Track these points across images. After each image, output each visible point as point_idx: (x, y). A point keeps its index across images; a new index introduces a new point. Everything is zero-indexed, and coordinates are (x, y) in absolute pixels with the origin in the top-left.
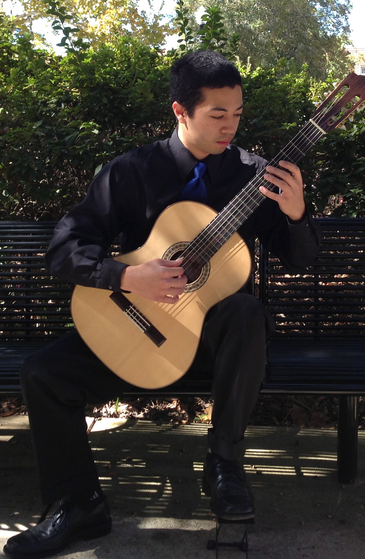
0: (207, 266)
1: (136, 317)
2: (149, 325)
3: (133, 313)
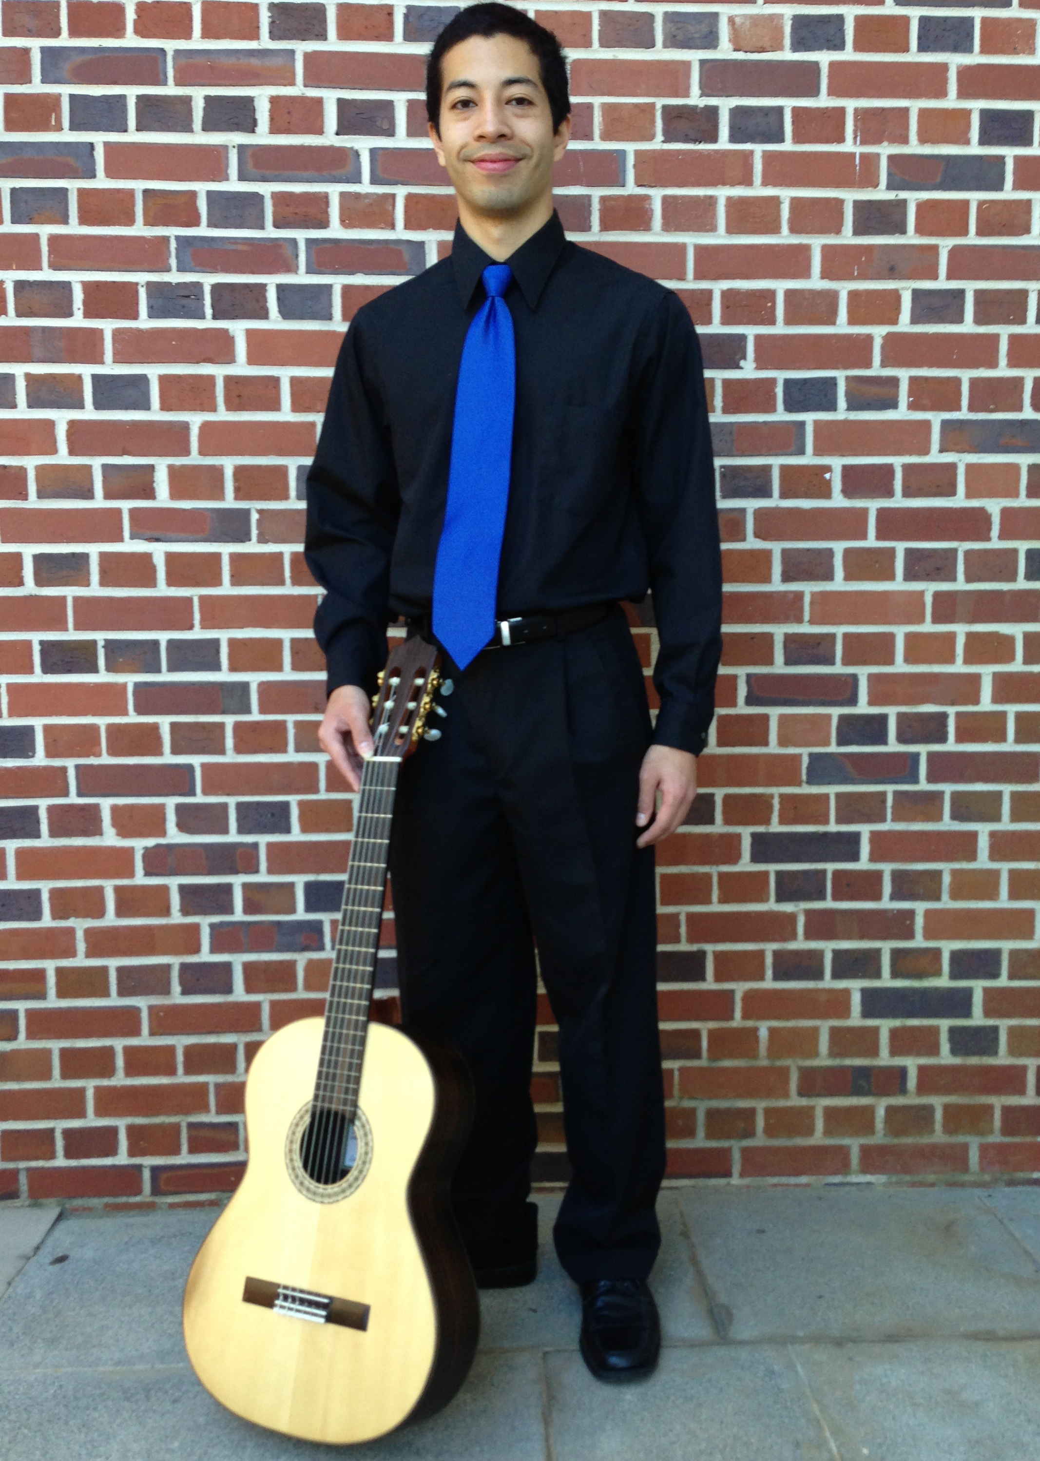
1: (297, 1303)
2: (326, 1301)
3: (290, 1300)
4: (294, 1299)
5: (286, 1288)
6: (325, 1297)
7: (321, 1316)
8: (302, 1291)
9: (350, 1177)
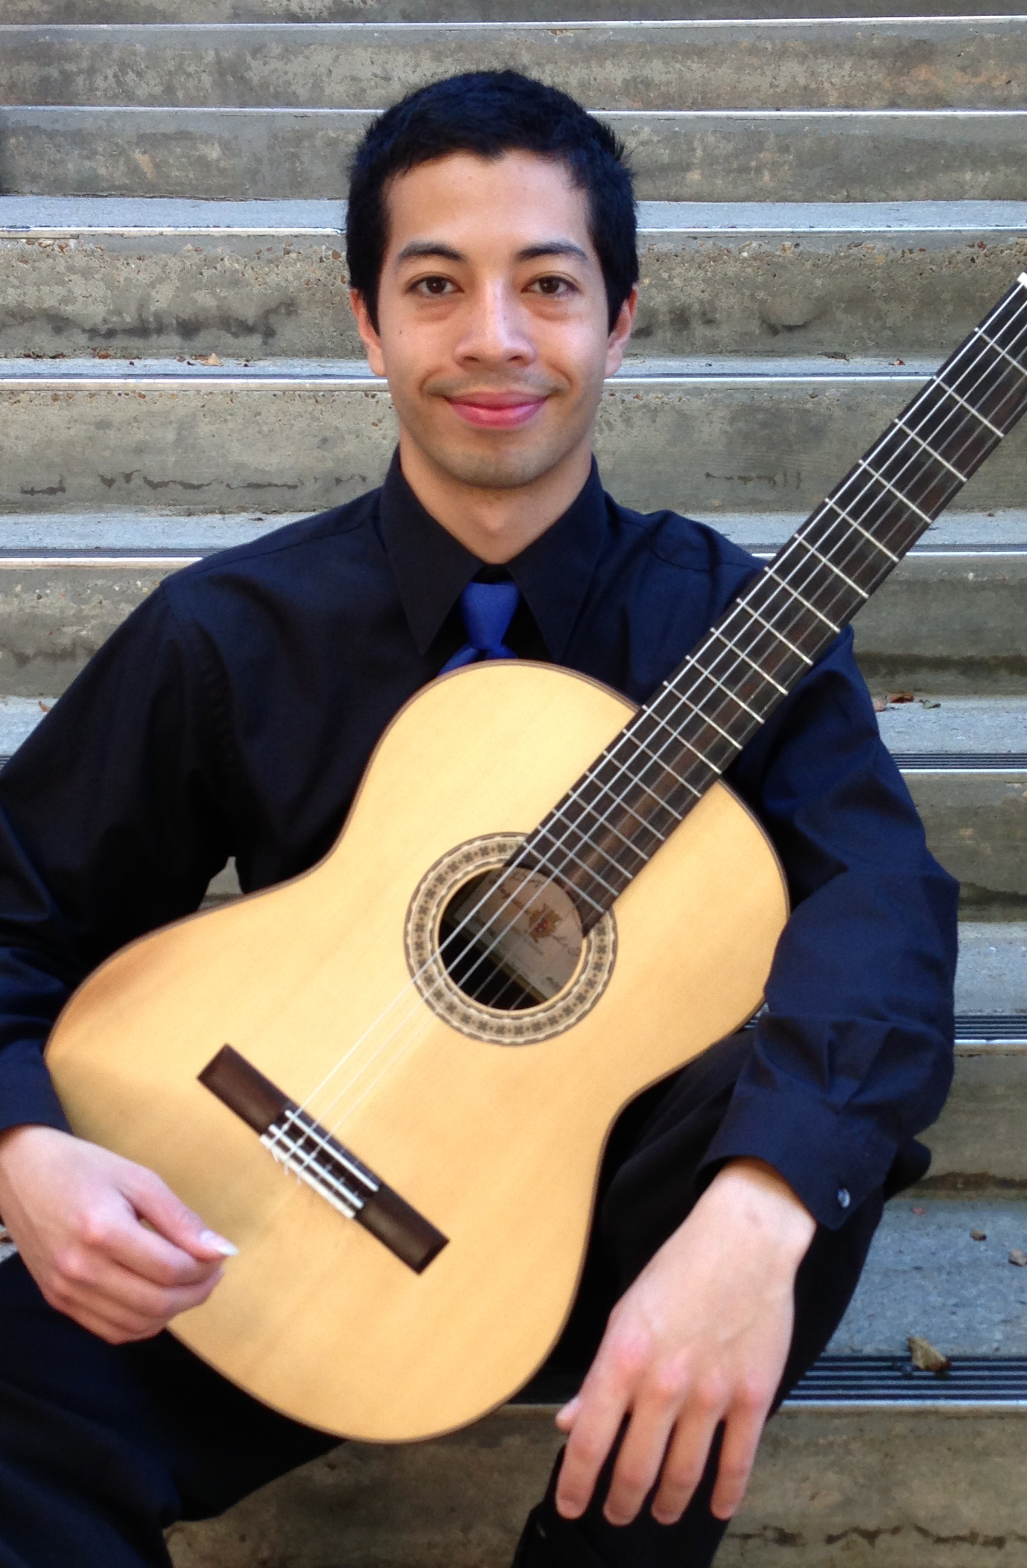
0: (602, 932)
1: (314, 1154)
2: (373, 1187)
3: (301, 1141)
4: (310, 1145)
5: (305, 1117)
6: (375, 1179)
7: (352, 1206)
8: (333, 1143)
9: (528, 1015)
